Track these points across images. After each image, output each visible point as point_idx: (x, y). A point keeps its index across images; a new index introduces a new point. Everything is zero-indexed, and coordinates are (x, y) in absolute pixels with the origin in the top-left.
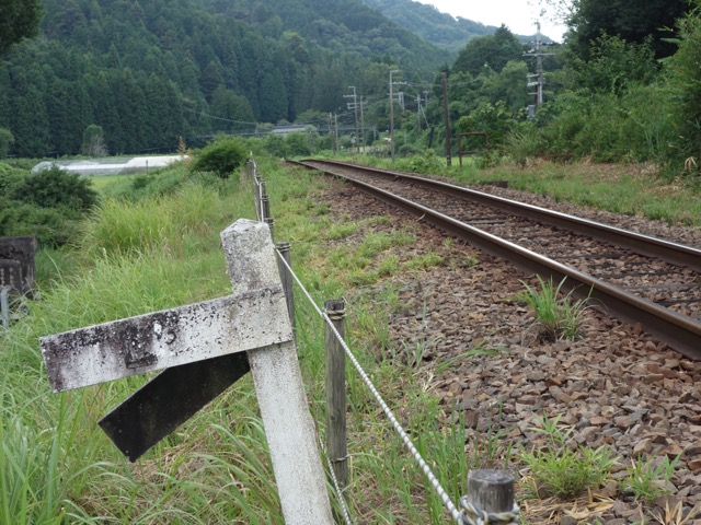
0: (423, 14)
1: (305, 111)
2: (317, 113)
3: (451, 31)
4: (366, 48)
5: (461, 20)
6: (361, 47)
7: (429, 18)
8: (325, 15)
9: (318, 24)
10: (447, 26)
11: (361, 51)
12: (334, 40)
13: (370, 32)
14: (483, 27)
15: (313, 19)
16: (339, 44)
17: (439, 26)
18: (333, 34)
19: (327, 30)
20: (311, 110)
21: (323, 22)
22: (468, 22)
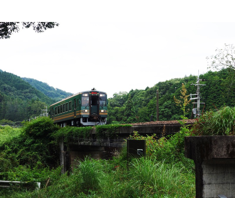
0: (43, 86)
1: (2, 119)
2: (7, 120)
3: (54, 93)
4: (23, 97)
5: (58, 90)
6: (21, 96)
7: (45, 88)
8: (7, 83)
9: (4, 86)
10: (52, 91)
11: (21, 98)
12: (10, 93)
13: (25, 91)
14: (66, 93)
15: (2, 84)
16: (12, 94)
17: (49, 91)
18: (10, 90)
19: (8, 89)
20: (5, 119)
21: (6, 85)
22: (60, 90)
